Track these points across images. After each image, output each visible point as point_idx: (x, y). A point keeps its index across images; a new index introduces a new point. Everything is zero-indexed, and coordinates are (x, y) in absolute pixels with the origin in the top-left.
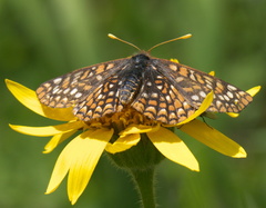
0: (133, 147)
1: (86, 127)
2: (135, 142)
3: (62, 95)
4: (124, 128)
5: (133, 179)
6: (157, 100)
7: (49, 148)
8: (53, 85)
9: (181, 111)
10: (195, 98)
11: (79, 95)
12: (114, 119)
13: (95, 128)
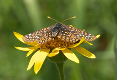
0: (57, 55)
1: (41, 48)
2: (58, 53)
3: (32, 38)
4: (54, 48)
5: (57, 66)
6: (66, 36)
7: (28, 55)
8: (29, 36)
9: (73, 39)
10: (78, 36)
11: (38, 38)
12: (50, 45)
13: (44, 48)
